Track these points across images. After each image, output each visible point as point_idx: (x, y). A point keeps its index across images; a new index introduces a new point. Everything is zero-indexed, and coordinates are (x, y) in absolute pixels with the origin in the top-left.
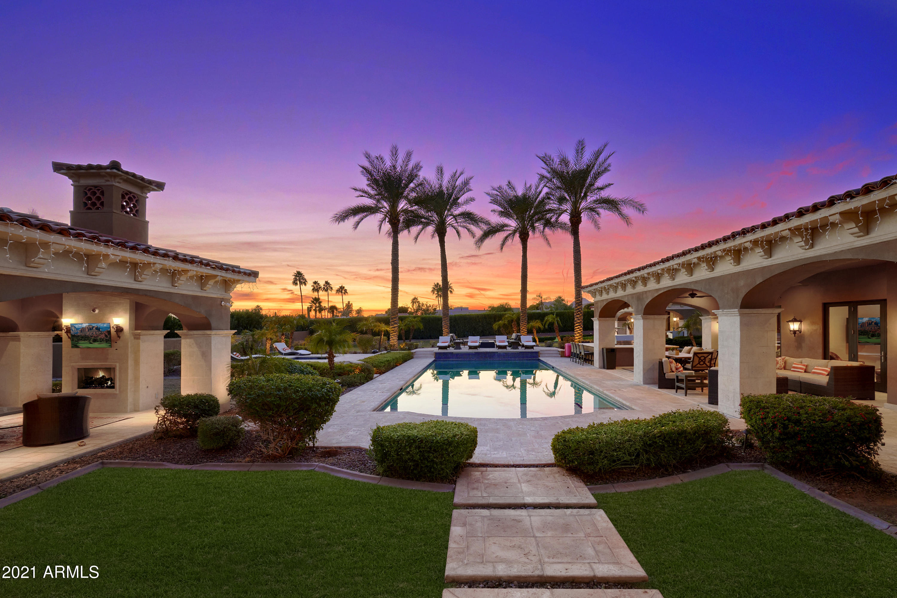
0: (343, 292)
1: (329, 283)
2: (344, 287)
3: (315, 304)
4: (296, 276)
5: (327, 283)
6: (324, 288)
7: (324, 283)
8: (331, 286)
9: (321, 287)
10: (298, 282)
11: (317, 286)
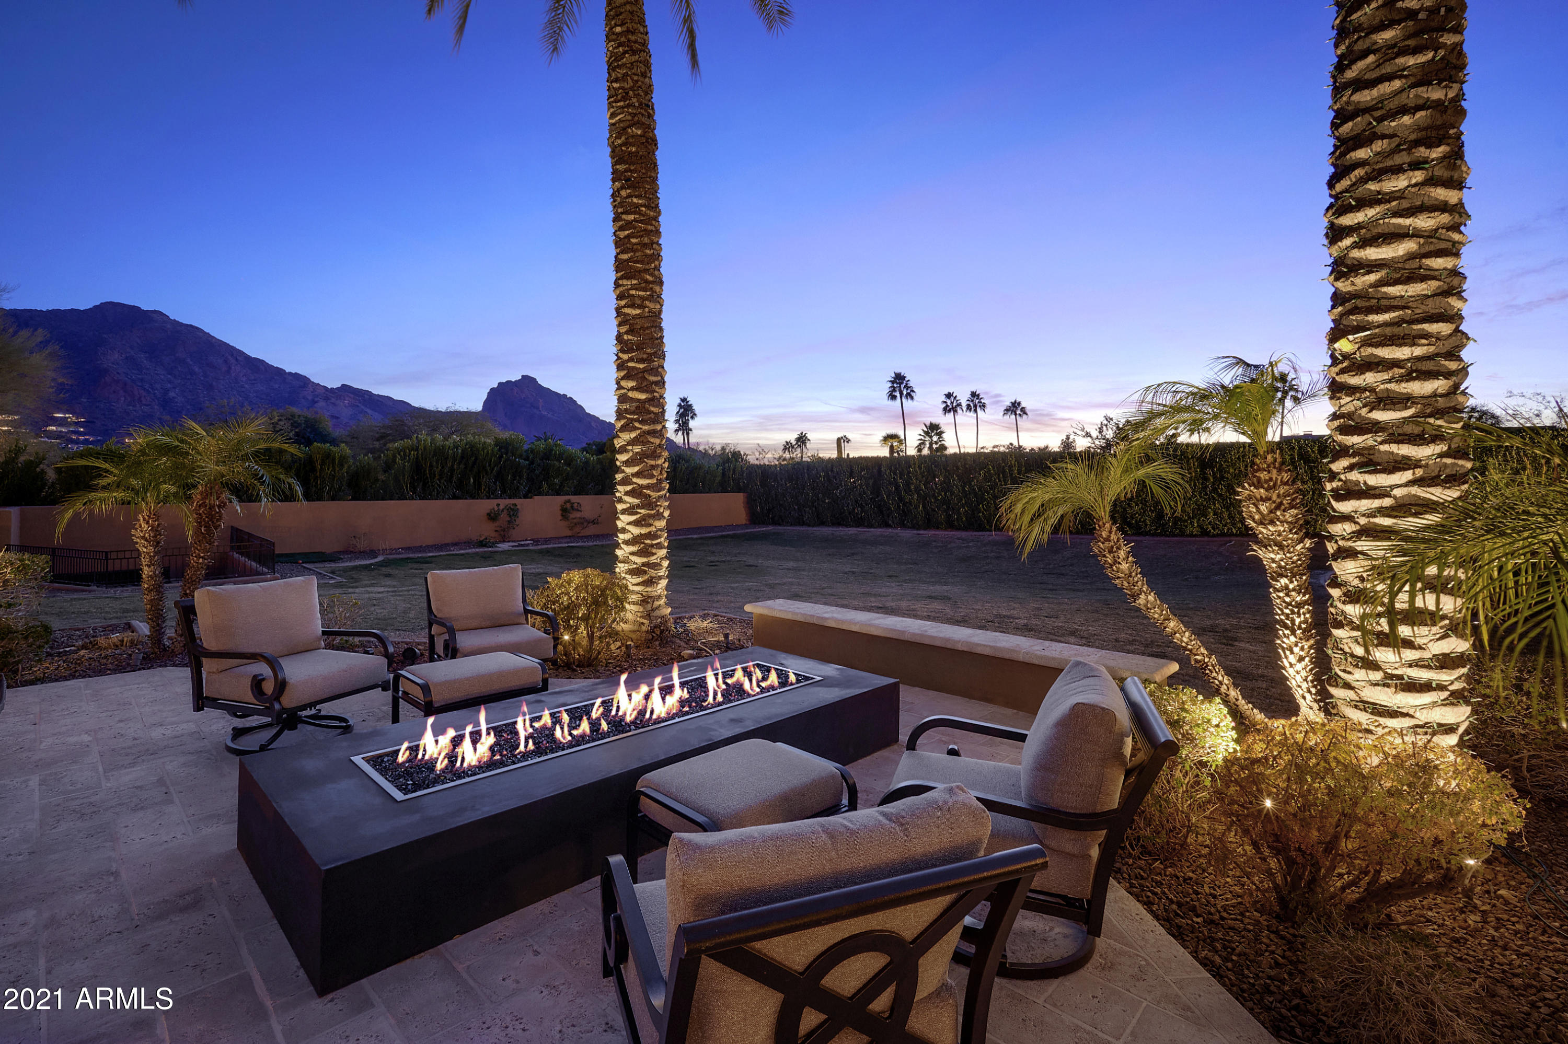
0: (1018, 412)
1: (978, 395)
2: (1019, 404)
3: (931, 437)
4: (892, 382)
5: (974, 394)
6: (968, 406)
7: (968, 395)
8: (983, 401)
9: (959, 405)
10: (897, 394)
11: (952, 403)
